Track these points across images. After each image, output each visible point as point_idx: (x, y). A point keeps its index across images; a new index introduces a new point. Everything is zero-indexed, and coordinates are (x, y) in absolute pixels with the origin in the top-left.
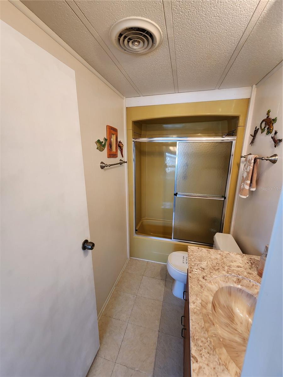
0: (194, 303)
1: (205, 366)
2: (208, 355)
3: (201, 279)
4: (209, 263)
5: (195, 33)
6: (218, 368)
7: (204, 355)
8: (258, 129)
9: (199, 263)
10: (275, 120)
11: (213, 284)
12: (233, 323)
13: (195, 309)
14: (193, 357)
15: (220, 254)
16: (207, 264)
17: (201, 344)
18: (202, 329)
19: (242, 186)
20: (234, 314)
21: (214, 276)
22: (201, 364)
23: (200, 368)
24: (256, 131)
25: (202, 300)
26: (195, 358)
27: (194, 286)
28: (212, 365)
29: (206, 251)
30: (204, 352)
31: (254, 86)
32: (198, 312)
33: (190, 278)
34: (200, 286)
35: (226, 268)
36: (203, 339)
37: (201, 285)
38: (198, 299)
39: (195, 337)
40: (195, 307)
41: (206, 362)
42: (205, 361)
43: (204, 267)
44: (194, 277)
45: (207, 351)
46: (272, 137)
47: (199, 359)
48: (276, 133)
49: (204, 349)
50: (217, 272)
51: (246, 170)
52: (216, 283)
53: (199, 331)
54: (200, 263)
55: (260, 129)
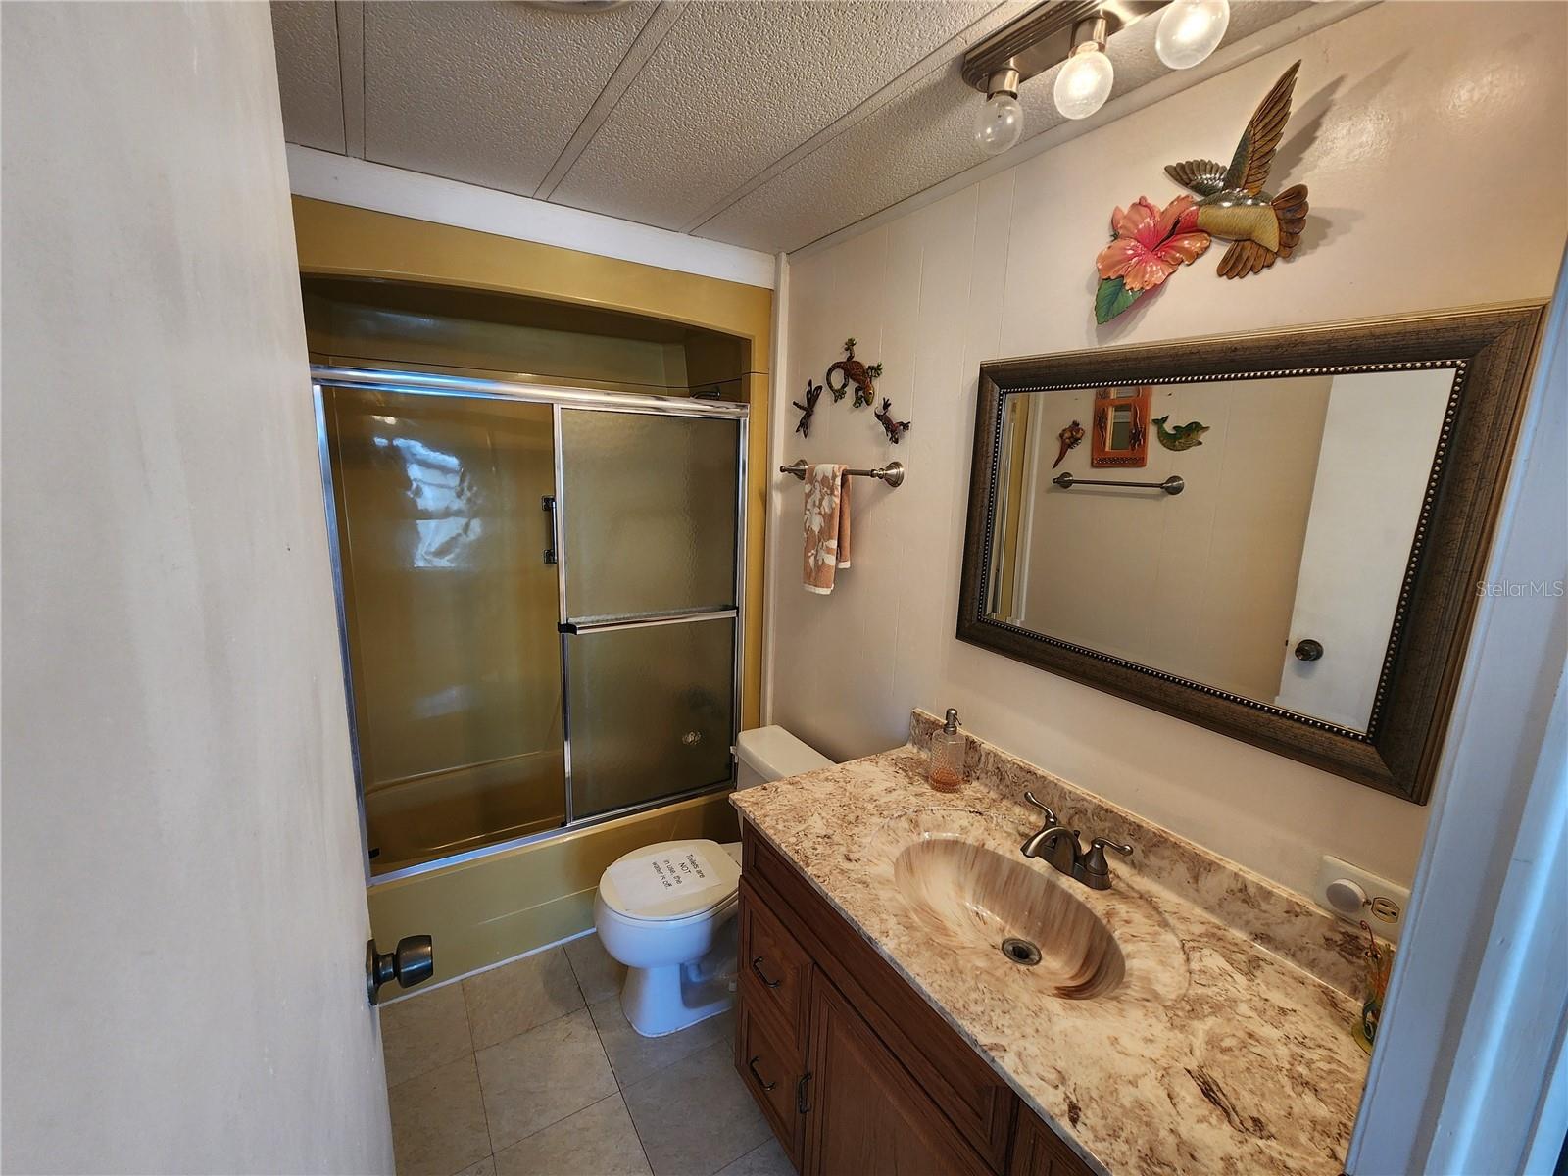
0: (886, 934)
1: (1022, 1042)
2: (1007, 1016)
3: (846, 866)
4: (824, 815)
5: (749, 43)
6: (1040, 1024)
7: (1002, 1025)
8: (820, 388)
9: (802, 827)
10: (876, 370)
11: (875, 861)
12: (949, 936)
13: (902, 946)
14: (991, 1049)
15: (827, 779)
16: (825, 821)
17: (980, 1009)
18: (952, 976)
19: (813, 558)
20: (938, 914)
21: (864, 840)
22: (1014, 1047)
23: (1019, 1055)
24: (813, 396)
25: (895, 916)
26: (995, 1047)
27: (847, 892)
28: (1030, 1031)
29: (789, 786)
30: (998, 1019)
31: (784, 256)
32: (914, 947)
33: (822, 880)
34: (860, 886)
35: (870, 806)
36: (974, 995)
37: (859, 879)
38: (884, 916)
39: (957, 1005)
40: (896, 941)
41: (1018, 1034)
42: (1014, 1034)
43: (824, 833)
44: (827, 870)
45: (998, 1011)
46: (878, 416)
47: (1004, 1042)
48: (886, 405)
49: (992, 1014)
50: (861, 827)
51: (817, 510)
52: (880, 855)
53: (951, 984)
54: (805, 826)
55: (825, 389)
